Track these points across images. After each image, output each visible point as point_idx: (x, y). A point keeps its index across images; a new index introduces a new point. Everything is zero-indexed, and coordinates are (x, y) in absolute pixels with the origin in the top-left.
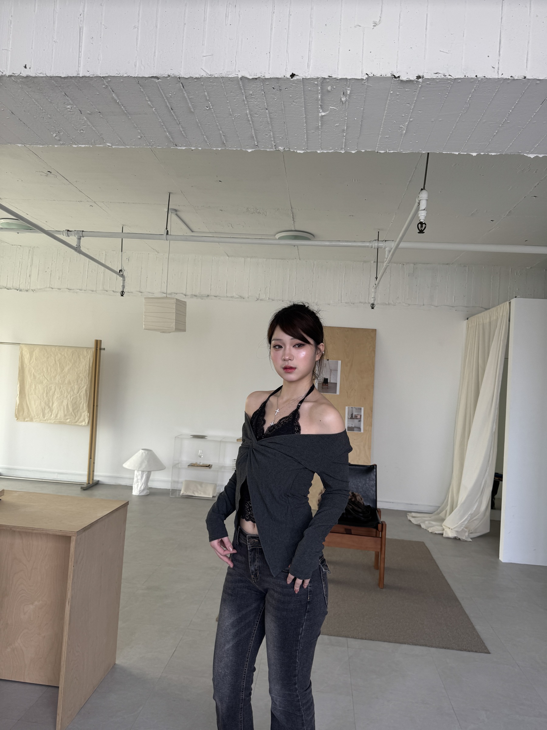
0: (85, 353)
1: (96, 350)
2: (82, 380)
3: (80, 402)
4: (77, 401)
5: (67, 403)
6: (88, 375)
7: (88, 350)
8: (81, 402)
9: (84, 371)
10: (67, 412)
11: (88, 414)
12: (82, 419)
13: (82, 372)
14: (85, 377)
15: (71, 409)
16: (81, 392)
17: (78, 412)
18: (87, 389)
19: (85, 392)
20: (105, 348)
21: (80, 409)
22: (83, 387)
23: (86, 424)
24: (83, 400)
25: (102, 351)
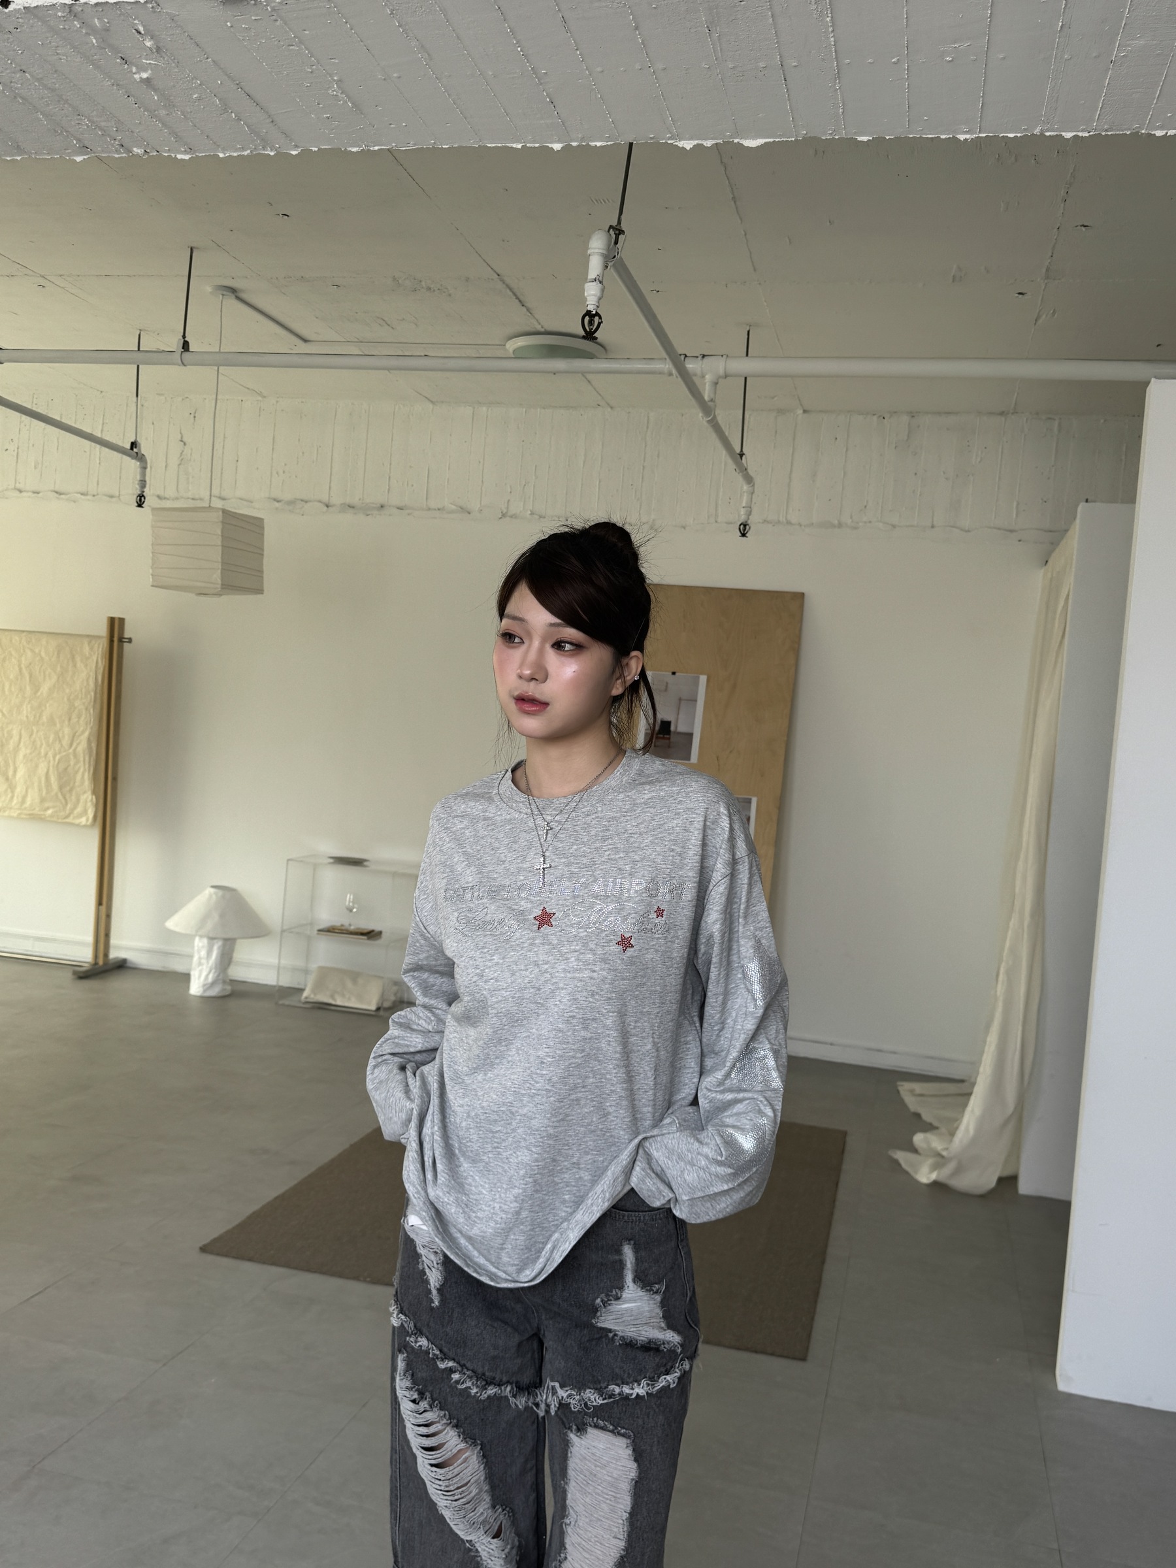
0: (86, 649)
1: (111, 641)
2: (79, 717)
3: (77, 767)
4: (69, 766)
5: (45, 770)
6: (92, 704)
7: (93, 642)
8: (79, 768)
9: (84, 694)
10: (48, 793)
11: (94, 797)
12: (79, 809)
13: (80, 696)
14: (86, 709)
15: (55, 786)
16: (78, 744)
17: (71, 791)
18: (92, 738)
19: (86, 745)
20: (133, 640)
21: (77, 784)
22: (83, 732)
23: (89, 823)
24: (82, 762)
25: (126, 645)
